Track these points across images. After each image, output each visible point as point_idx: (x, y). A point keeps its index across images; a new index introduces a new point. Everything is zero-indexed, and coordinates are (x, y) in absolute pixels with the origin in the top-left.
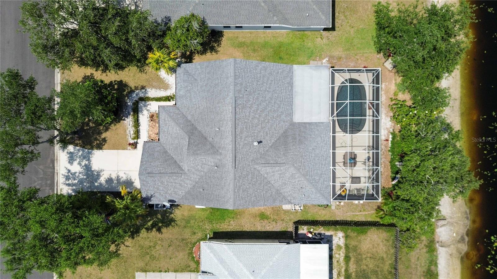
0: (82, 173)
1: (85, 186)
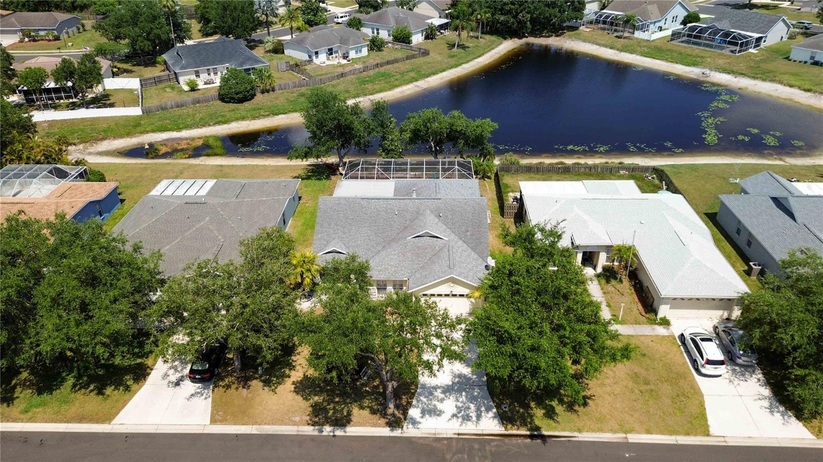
0: (456, 397)
1: (479, 393)
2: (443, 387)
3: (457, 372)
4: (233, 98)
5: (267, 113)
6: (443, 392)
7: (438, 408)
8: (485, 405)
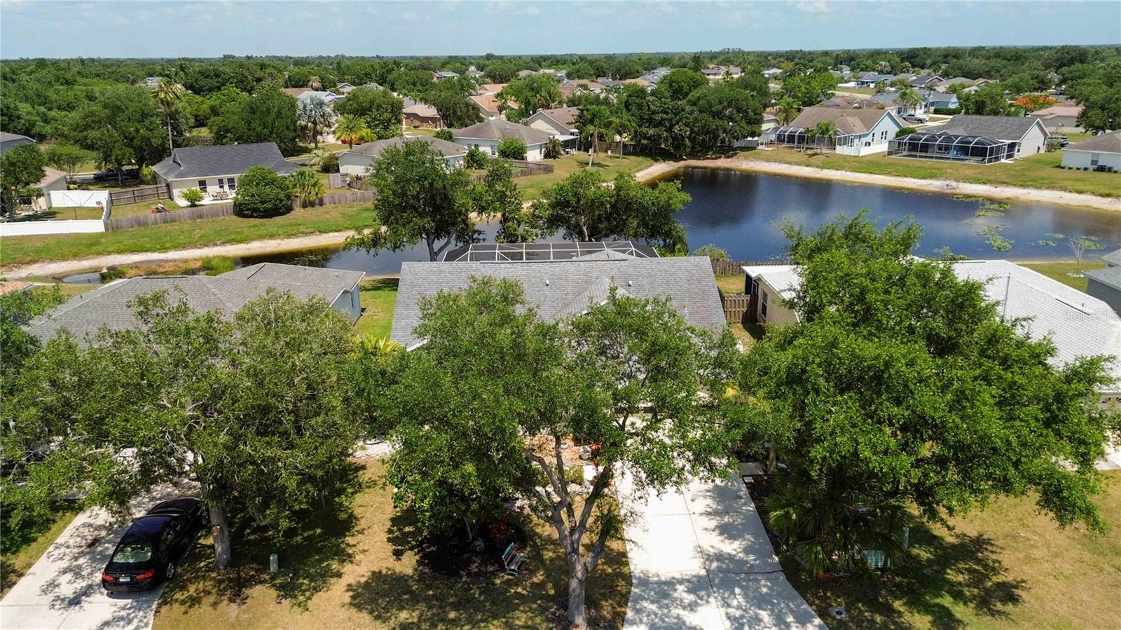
0: (723, 599)
1: (770, 588)
2: (689, 581)
3: (710, 549)
4: (256, 210)
5: (309, 230)
6: (689, 591)
7: (688, 623)
8: (792, 612)
